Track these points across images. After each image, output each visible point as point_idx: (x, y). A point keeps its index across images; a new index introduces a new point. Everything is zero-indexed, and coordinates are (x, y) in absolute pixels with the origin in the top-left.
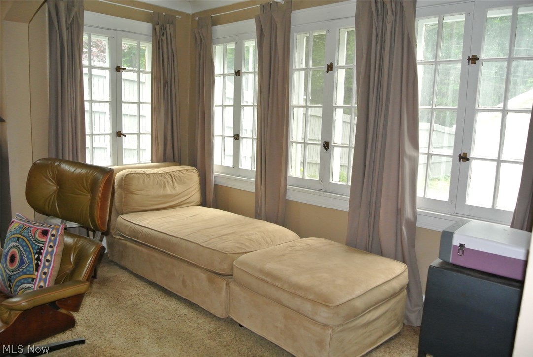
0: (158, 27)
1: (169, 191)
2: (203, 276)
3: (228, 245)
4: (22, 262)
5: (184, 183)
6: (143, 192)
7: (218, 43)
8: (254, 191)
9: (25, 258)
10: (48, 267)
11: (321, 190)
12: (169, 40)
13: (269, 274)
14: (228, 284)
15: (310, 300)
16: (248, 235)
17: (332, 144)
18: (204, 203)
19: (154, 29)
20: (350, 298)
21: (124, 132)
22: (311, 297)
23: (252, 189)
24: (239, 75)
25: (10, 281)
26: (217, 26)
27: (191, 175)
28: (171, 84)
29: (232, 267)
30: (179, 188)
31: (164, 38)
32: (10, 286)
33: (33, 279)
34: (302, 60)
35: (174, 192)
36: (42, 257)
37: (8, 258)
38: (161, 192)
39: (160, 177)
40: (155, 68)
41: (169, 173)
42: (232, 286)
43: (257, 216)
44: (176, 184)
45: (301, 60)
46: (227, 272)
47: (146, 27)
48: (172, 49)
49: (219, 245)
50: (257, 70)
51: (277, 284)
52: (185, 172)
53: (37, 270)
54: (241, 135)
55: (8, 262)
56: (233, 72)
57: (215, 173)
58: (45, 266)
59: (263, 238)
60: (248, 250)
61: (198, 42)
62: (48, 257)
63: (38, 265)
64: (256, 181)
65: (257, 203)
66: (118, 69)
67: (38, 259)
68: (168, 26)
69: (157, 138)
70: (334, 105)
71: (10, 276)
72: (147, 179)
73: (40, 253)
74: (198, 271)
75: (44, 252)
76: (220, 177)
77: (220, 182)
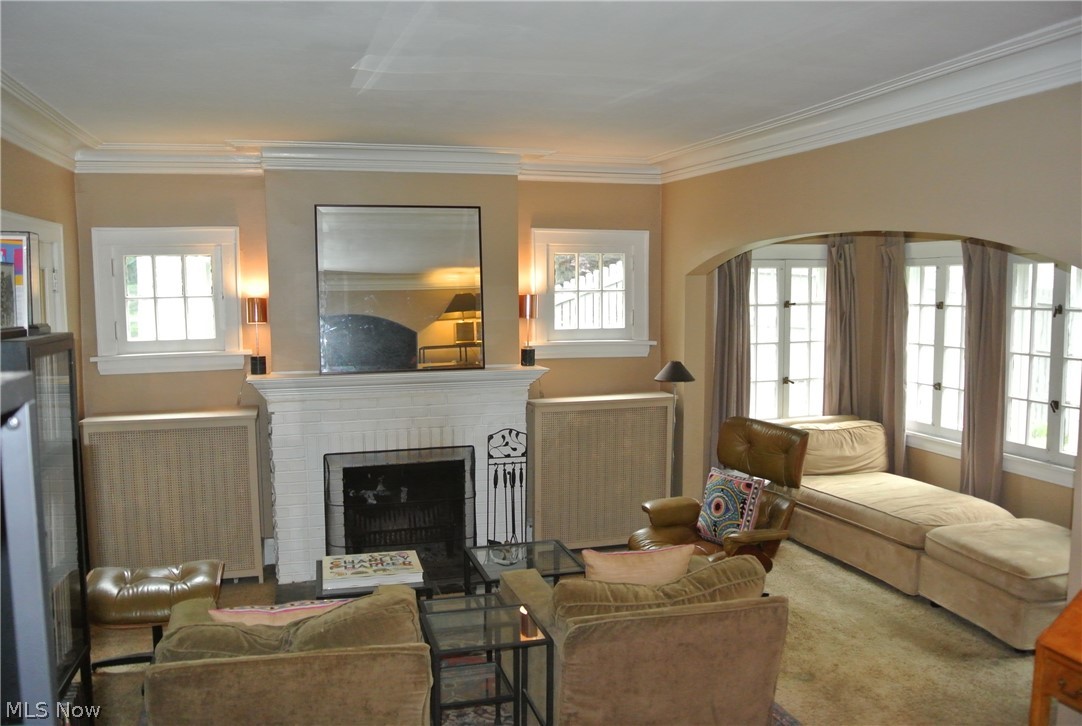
0: (834, 250)
1: (848, 452)
2: (891, 548)
3: (921, 516)
4: (727, 510)
5: (867, 443)
6: (816, 453)
7: (913, 265)
8: (959, 457)
9: (730, 507)
10: (751, 516)
11: (1048, 461)
12: (848, 263)
13: (963, 547)
14: (919, 558)
15: (1004, 572)
16: (945, 509)
17: (1063, 404)
18: (891, 469)
19: (830, 252)
20: (1050, 574)
21: (791, 378)
22: (1006, 570)
23: (958, 455)
24: (942, 308)
25: (715, 526)
26: (911, 244)
27: (876, 434)
28: (850, 319)
29: (923, 539)
30: (859, 450)
31: (842, 262)
32: (715, 530)
33: (738, 525)
34: (1027, 292)
35: (853, 454)
36: (746, 507)
37: (713, 506)
38: (838, 453)
39: (837, 436)
40: (829, 298)
41: (847, 430)
42: (924, 559)
43: (963, 490)
44: (856, 444)
45: (1024, 292)
46: (919, 545)
47: (819, 250)
48: (851, 272)
49: (911, 515)
50: (965, 304)
51: (972, 556)
52: (868, 429)
53: (742, 517)
54: (943, 385)
55: (713, 510)
56: (934, 303)
57: (907, 432)
58: (748, 515)
59: (964, 513)
60: (943, 523)
61: (886, 263)
62: (751, 507)
63: (742, 514)
64: (963, 444)
65: (963, 472)
66: (787, 304)
67: (743, 508)
68: (847, 246)
69: (830, 385)
70: (1065, 356)
71: (715, 522)
72: (821, 437)
73: (744, 503)
74: (884, 543)
75: (748, 502)
76: (914, 436)
77: (914, 444)
